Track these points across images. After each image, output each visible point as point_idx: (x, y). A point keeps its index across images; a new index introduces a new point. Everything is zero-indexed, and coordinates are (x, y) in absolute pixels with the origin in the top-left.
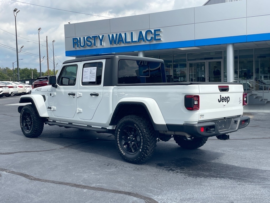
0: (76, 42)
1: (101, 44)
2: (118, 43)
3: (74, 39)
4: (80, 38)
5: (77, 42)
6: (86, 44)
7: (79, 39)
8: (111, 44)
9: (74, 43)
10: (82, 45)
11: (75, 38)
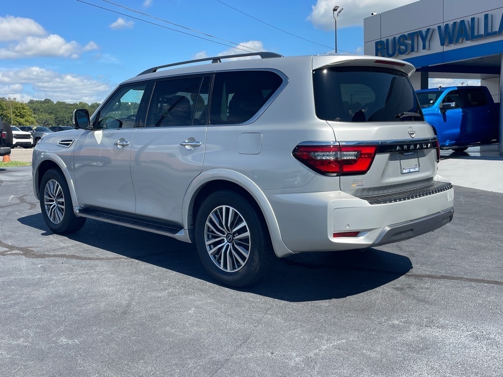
1: (425, 47)
2: (457, 42)
3: (377, 43)
4: (387, 40)
5: (382, 49)
6: (397, 50)
7: (385, 42)
8: (442, 44)
9: (377, 50)
10: (391, 53)
11: (380, 40)
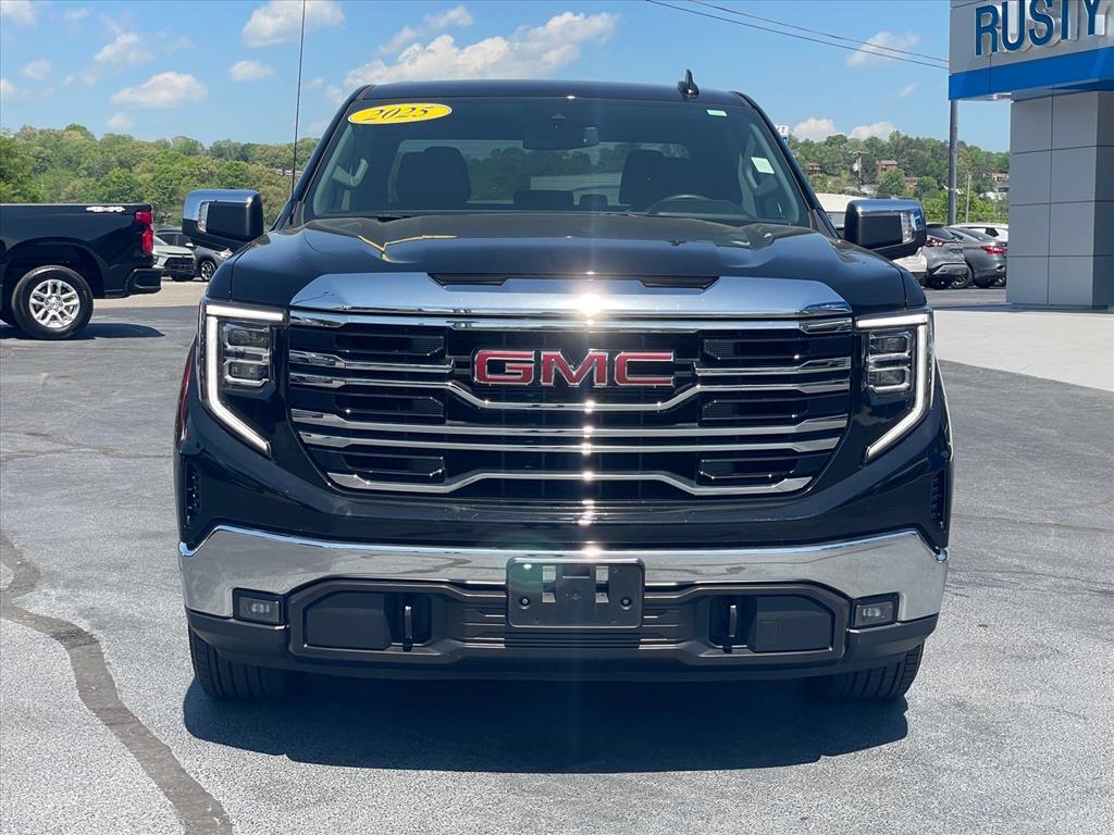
0: (987, 25)
1: (1092, 30)
3: (980, 11)
4: (1005, 5)
5: (991, 29)
6: (1027, 32)
7: (1000, 9)
9: (980, 30)
10: (1010, 41)
11: (984, 4)
